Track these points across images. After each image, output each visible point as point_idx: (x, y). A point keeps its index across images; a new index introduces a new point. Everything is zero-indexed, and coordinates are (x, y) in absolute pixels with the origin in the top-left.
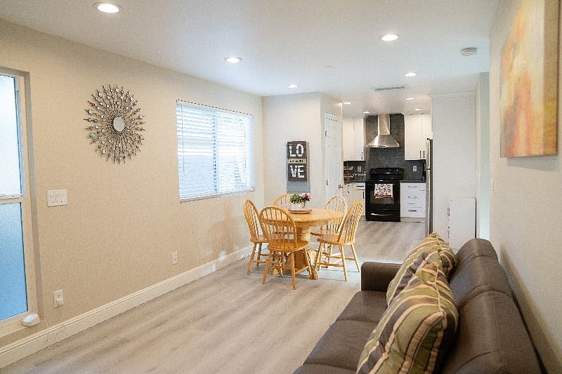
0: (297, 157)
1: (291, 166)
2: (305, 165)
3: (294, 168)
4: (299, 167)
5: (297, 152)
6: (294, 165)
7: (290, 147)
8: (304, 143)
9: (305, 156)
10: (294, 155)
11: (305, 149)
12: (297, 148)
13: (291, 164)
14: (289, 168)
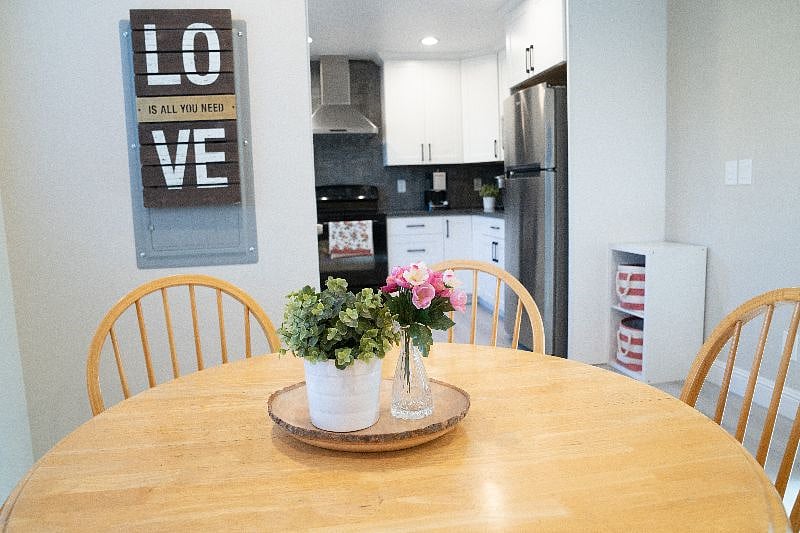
0: (187, 89)
1: (159, 136)
2: (230, 125)
3: (172, 144)
4: (201, 135)
5: (189, 62)
6: (171, 129)
7: (151, 41)
8: (221, 20)
9: (227, 83)
10: (174, 80)
11: (226, 51)
12: (188, 41)
13: (157, 126)
14: (147, 145)
